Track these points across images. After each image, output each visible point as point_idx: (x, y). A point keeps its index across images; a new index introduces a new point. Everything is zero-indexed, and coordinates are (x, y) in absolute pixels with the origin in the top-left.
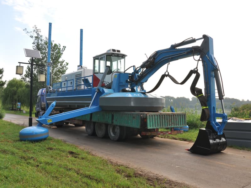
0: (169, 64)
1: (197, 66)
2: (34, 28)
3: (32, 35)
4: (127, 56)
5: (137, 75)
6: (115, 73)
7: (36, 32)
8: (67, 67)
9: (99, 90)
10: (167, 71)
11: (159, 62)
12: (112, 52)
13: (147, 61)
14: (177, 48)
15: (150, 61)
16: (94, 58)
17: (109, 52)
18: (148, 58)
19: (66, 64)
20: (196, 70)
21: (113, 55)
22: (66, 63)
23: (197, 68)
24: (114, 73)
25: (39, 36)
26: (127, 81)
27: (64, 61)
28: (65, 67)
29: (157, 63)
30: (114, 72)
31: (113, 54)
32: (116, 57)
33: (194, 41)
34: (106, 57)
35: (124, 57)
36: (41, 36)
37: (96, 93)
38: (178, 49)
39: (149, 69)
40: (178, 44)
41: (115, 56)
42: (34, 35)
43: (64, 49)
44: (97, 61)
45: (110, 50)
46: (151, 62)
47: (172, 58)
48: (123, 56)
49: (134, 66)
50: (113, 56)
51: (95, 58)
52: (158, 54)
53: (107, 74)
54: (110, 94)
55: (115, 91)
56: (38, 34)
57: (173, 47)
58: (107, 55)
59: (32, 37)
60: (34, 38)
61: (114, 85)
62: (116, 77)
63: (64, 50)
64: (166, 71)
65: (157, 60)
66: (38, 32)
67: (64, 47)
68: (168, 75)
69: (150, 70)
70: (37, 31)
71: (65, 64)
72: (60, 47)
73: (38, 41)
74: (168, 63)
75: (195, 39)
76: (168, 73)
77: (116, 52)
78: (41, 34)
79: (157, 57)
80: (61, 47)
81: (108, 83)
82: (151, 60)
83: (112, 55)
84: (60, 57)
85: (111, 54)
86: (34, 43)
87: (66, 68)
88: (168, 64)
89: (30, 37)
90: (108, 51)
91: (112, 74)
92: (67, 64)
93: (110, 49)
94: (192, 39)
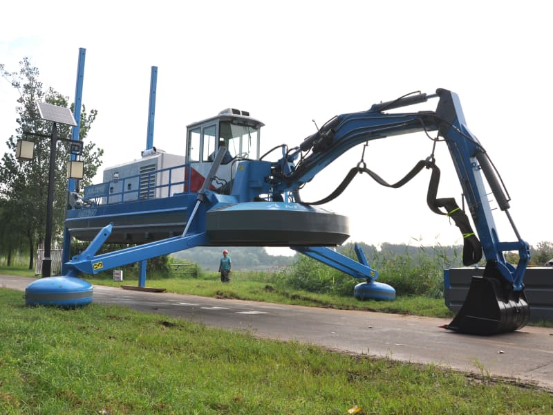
0: (367, 145)
1: (433, 152)
2: (23, 66)
3: (17, 80)
4: (264, 125)
5: (290, 164)
6: (239, 160)
7: (27, 75)
8: (100, 159)
9: (204, 195)
10: (362, 160)
11: (343, 140)
12: (232, 114)
13: (317, 136)
14: (386, 112)
15: (323, 137)
16: (188, 127)
17: (225, 114)
18: (319, 129)
19: (97, 152)
20: (431, 160)
21: (234, 122)
22: (99, 149)
23: (432, 155)
24: (238, 162)
25: (34, 84)
26: (266, 179)
27: (94, 145)
28: (95, 160)
29: (339, 140)
30: (237, 159)
31: (235, 118)
32: (242, 128)
33: (422, 98)
34: (218, 126)
35: (257, 127)
36: (40, 85)
37: (198, 203)
38: (387, 114)
39: (319, 153)
40: (387, 103)
41: (239, 124)
42: (21, 81)
43: (92, 117)
44: (196, 136)
45: (227, 111)
46: (326, 138)
47: (373, 133)
48: (256, 125)
49: (283, 146)
50: (235, 124)
51: (191, 129)
52: (342, 123)
53: (221, 164)
54: (229, 205)
55: (238, 200)
56: (31, 79)
57: (377, 109)
58: (220, 122)
59: (17, 85)
60: (22, 89)
61: (238, 188)
62: (243, 168)
63: (94, 118)
64: (360, 161)
65: (340, 135)
66: (31, 75)
67: (92, 112)
68: (365, 170)
69: (321, 156)
70: (29, 71)
71: (95, 153)
72: (84, 111)
73: (32, 96)
74: (365, 143)
75: (425, 94)
76: (365, 165)
77: (241, 116)
78: (38, 79)
79: (339, 129)
80: (88, 113)
81: (224, 183)
82: (327, 134)
83: (231, 122)
84: (83, 134)
85: (230, 120)
86: (21, 100)
87: (98, 161)
88: (365, 146)
89: (13, 84)
90: (222, 113)
91: (231, 163)
92: (101, 153)
93: (229, 109)
94: (418, 93)
